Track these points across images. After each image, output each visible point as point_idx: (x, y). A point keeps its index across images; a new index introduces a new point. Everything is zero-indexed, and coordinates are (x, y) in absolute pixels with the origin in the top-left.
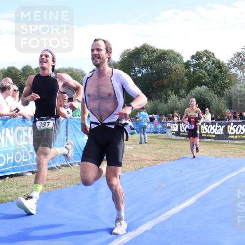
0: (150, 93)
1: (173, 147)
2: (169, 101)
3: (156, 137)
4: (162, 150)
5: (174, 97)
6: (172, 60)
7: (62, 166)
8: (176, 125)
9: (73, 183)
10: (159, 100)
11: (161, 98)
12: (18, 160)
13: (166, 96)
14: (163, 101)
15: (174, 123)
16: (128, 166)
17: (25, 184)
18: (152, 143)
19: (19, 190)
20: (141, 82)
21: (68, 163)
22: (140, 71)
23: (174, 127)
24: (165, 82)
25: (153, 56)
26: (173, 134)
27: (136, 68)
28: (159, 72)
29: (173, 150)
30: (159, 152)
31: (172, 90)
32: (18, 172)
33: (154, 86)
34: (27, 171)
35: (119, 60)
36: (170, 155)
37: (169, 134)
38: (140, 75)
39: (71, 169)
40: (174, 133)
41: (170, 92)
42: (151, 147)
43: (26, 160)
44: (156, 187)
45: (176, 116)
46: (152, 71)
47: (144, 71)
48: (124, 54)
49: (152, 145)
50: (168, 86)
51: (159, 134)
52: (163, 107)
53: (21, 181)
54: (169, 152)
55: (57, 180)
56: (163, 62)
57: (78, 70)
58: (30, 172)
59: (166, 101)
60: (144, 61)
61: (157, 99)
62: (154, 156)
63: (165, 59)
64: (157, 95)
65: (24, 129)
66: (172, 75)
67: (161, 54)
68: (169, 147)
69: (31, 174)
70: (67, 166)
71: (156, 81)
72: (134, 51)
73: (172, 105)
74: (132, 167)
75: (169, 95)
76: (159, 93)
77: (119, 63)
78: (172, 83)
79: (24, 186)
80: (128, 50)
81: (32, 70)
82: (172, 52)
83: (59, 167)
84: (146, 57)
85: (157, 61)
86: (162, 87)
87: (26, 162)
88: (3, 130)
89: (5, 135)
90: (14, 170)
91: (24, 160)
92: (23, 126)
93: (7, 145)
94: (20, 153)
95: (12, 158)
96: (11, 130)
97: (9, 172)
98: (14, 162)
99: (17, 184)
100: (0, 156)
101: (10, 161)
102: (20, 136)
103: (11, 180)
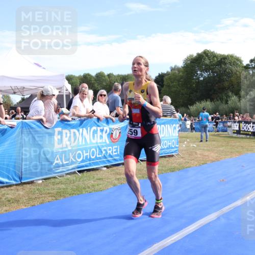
0: (212, 95)
1: (234, 144)
2: (229, 102)
3: (218, 135)
4: (224, 147)
5: (234, 98)
6: (232, 64)
8: (236, 124)
10: (220, 101)
11: (221, 99)
12: (93, 155)
13: (227, 98)
14: (224, 102)
15: (235, 122)
16: (192, 162)
17: (101, 177)
18: (214, 141)
19: (96, 183)
20: (203, 85)
22: (202, 75)
23: (235, 126)
24: (226, 84)
25: (214, 61)
26: (234, 133)
27: (199, 72)
28: (220, 76)
29: (234, 147)
30: (221, 149)
31: (232, 92)
32: (94, 167)
33: (215, 88)
34: (102, 165)
35: (183, 65)
36: (232, 152)
37: (230, 132)
38: (202, 79)
39: (141, 164)
40: (235, 131)
41: (230, 94)
42: (214, 145)
43: (100, 156)
44: (219, 181)
45: (237, 116)
46: (214, 75)
47: (206, 74)
48: (187, 60)
49: (214, 143)
50: (229, 88)
51: (220, 133)
52: (223, 108)
53: (97, 174)
54: (231, 149)
56: (223, 66)
58: (105, 167)
59: (227, 102)
60: (206, 65)
61: (218, 101)
62: (217, 153)
63: (225, 64)
64: (219, 96)
65: (99, 128)
66: (232, 78)
67: (221, 59)
68: (230, 144)
69: (105, 169)
71: (217, 83)
72: (196, 57)
73: (233, 106)
74: (196, 163)
75: (229, 97)
76: (220, 95)
77: (183, 67)
78: (232, 85)
79: (100, 179)
80: (191, 56)
81: (105, 76)
82: (232, 56)
84: (207, 62)
85: (218, 65)
86: (223, 89)
87: (100, 158)
88: (81, 130)
89: (82, 134)
90: (90, 165)
91: (98, 156)
92: (98, 126)
93: (84, 143)
94: (94, 149)
95: (88, 154)
96: (87, 130)
97: (86, 166)
98: (90, 158)
99: (94, 178)
100: (78, 152)
101: (87, 157)
102: (96, 135)
103: (89, 173)
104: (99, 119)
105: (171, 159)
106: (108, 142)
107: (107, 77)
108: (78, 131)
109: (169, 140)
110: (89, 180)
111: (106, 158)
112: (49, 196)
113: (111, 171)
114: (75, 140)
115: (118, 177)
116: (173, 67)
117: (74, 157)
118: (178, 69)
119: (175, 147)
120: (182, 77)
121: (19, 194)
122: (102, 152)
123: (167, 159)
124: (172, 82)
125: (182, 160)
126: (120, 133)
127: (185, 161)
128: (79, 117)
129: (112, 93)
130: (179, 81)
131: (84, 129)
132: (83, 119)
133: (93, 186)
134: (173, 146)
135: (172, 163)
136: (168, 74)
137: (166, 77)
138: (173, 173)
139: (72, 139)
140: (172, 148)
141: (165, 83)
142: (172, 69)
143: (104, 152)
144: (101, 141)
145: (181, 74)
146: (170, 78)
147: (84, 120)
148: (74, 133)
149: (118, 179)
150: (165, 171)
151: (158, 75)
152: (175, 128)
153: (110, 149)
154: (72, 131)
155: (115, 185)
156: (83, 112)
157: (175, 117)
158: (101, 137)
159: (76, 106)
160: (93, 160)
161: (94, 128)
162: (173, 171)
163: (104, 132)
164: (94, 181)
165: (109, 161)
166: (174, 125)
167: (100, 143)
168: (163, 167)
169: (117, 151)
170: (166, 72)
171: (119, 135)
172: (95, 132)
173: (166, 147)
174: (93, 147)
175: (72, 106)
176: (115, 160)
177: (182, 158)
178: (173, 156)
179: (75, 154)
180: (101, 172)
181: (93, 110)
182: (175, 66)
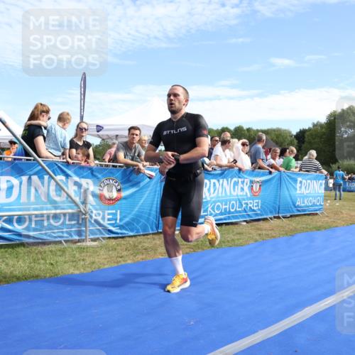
7: (275, 217)
9: (287, 234)
12: (233, 208)
17: (241, 232)
19: (236, 237)
21: (280, 215)
32: (234, 221)
34: (242, 220)
35: (326, 122)
39: (283, 221)
43: (240, 209)
48: (330, 116)
55: (271, 230)
57: (285, 130)
58: (244, 221)
65: (240, 180)
69: (245, 223)
70: (278, 218)
77: (326, 124)
79: (239, 234)
83: (271, 218)
87: (240, 212)
88: (221, 181)
89: (222, 185)
90: (229, 218)
91: (238, 209)
92: (239, 177)
93: (224, 194)
94: (234, 202)
95: (227, 207)
96: (228, 180)
97: (225, 219)
98: (229, 211)
99: (233, 232)
100: (217, 204)
101: (225, 209)
102: (236, 187)
103: (228, 227)
104: (240, 170)
105: (316, 217)
106: (249, 195)
107: (246, 132)
108: (219, 181)
109: (315, 197)
110: (228, 234)
111: (246, 212)
112: (187, 248)
113: (251, 226)
114: (215, 191)
115: (260, 232)
116: (315, 123)
117: (213, 209)
118: (321, 126)
119: (321, 205)
120: (324, 134)
121: (156, 244)
122: (242, 205)
123: (310, 217)
124: (314, 139)
125: (326, 219)
126: (260, 186)
127: (330, 220)
128: (220, 166)
129: (255, 143)
130: (321, 138)
131: (225, 180)
132: (224, 168)
133: (233, 240)
134: (318, 204)
135: (317, 222)
136: (309, 130)
137: (307, 133)
138: (319, 232)
139: (212, 190)
140: (317, 205)
141: (306, 139)
142: (314, 125)
143: (244, 206)
144: (241, 193)
145: (324, 130)
146: (311, 135)
147: (226, 170)
148: (214, 183)
149: (260, 235)
150: (310, 229)
151: (298, 131)
152: (321, 184)
153: (251, 203)
154: (213, 181)
155: (256, 241)
156: (224, 162)
157: (322, 173)
158: (242, 189)
159: (217, 155)
160: (233, 213)
161: (235, 179)
162: (319, 230)
163: (245, 184)
164: (234, 235)
165: (248, 215)
166: (321, 181)
167: (241, 196)
168: (307, 225)
169: (258, 206)
170: (307, 128)
171: (260, 189)
172: (236, 184)
173: (310, 204)
174: (233, 200)
175: (213, 155)
176: (257, 215)
177: (327, 216)
178: (317, 214)
179: (214, 206)
180: (241, 227)
181: (235, 160)
182: (318, 122)
